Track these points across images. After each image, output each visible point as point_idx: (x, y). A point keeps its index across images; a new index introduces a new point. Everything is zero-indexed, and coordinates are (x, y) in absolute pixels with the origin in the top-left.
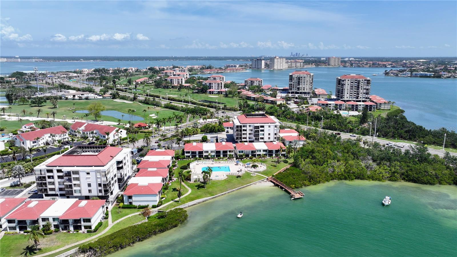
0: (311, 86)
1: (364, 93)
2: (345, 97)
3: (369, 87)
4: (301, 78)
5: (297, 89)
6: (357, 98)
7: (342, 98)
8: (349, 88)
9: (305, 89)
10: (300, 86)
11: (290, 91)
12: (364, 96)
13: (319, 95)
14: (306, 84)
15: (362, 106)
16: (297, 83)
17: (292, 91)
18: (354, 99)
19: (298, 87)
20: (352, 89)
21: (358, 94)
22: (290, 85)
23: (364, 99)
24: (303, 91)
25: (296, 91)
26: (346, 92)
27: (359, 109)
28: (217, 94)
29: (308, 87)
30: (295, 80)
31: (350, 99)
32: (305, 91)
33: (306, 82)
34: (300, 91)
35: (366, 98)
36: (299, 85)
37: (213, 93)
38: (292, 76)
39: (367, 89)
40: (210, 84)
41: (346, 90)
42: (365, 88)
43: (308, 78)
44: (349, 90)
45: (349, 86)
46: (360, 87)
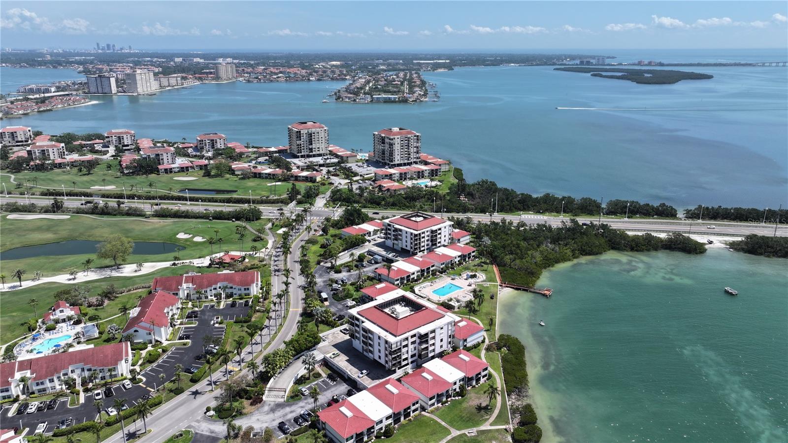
0: (328, 145)
1: (415, 152)
2: (396, 160)
3: (419, 144)
4: (313, 134)
5: (308, 150)
6: (408, 160)
7: (392, 161)
8: (399, 148)
9: (321, 149)
10: (314, 146)
11: (300, 154)
12: (415, 157)
13: (348, 157)
14: (320, 142)
15: (428, 172)
16: (308, 141)
17: (303, 154)
18: (406, 161)
19: (310, 147)
20: (403, 149)
21: (409, 154)
22: (298, 145)
23: (415, 160)
24: (318, 153)
25: (307, 153)
26: (396, 153)
27: (425, 175)
28: (179, 172)
29: (323, 146)
30: (304, 137)
31: (402, 162)
32: (321, 152)
33: (320, 139)
34: (314, 153)
35: (417, 158)
36: (312, 144)
37: (171, 172)
38: (300, 132)
39: (417, 147)
40: (158, 155)
41: (396, 151)
42: (415, 146)
43: (323, 134)
44: (399, 151)
45: (399, 145)
46: (410, 145)
